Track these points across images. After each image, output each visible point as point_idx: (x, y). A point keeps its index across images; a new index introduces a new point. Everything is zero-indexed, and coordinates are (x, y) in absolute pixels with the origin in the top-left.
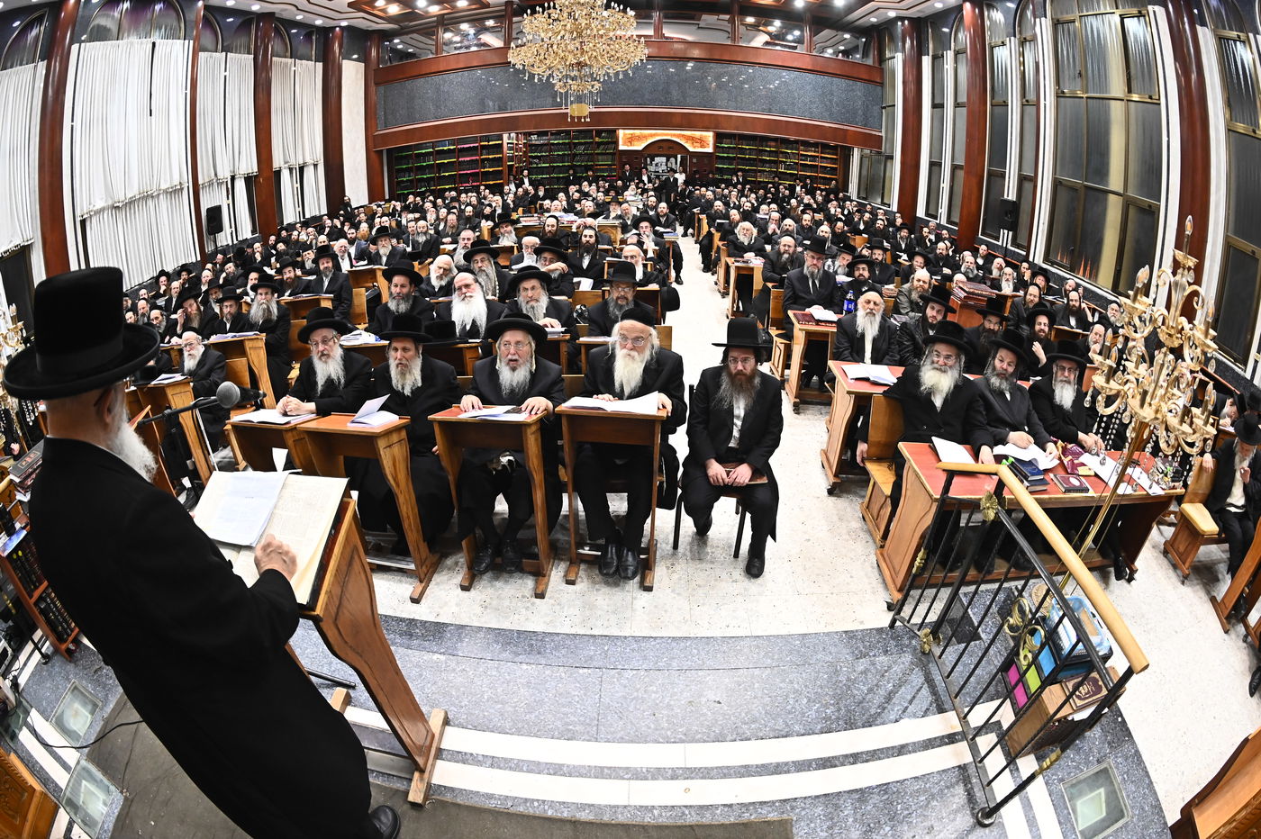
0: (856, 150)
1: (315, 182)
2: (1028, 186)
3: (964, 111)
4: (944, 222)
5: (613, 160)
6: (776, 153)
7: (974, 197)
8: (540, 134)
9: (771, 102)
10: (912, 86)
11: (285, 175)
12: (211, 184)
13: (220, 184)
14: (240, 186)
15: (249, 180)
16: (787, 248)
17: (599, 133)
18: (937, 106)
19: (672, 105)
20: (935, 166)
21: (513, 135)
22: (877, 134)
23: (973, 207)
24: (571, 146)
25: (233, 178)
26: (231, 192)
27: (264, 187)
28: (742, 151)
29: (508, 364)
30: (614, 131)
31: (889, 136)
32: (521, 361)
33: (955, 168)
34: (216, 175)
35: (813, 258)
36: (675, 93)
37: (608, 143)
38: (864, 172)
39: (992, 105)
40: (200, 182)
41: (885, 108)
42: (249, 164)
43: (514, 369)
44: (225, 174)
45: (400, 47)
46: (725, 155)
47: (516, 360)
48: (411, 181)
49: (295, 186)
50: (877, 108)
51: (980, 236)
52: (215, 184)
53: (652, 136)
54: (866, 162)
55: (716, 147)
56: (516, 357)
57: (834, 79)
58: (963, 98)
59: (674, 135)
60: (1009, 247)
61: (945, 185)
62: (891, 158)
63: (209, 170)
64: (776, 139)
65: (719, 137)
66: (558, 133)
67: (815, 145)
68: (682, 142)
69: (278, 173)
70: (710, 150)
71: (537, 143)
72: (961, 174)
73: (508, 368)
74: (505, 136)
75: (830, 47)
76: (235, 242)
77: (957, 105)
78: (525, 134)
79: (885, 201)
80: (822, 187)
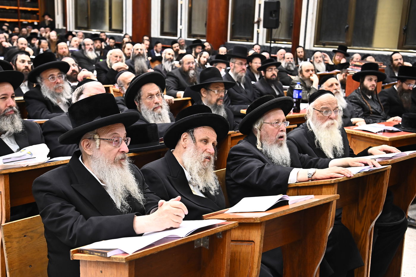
51: (229, 41)
60: (265, 44)
61: (184, 2)
80: (25, 22)
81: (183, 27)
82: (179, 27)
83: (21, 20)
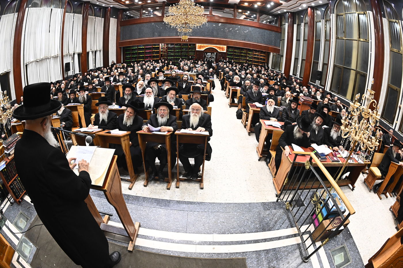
0: (271, 53)
1: (100, 56)
2: (325, 66)
3: (306, 42)
4: (298, 77)
5: (194, 54)
6: (246, 53)
7: (308, 69)
8: (171, 44)
9: (245, 37)
10: (290, 34)
11: (90, 53)
12: (67, 55)
13: (70, 55)
14: (76, 56)
15: (79, 55)
16: (248, 84)
17: (190, 45)
18: (298, 40)
19: (214, 37)
20: (296, 59)
21: (163, 44)
22: (279, 48)
23: (308, 73)
24: (181, 48)
25: (74, 54)
26: (73, 58)
27: (84, 57)
28: (235, 52)
29: (161, 116)
30: (195, 44)
31: (282, 49)
32: (165, 115)
33: (302, 60)
34: (69, 52)
35: (256, 87)
36: (215, 33)
37: (193, 48)
38: (274, 60)
39: (315, 41)
40: (64, 55)
41: (281, 40)
42: (79, 50)
43: (162, 118)
44: (71, 52)
45: (129, 14)
46: (230, 53)
47: (163, 115)
48: (130, 57)
49: (93, 57)
50: (279, 40)
51: (310, 82)
52: (68, 55)
53: (207, 46)
54: (275, 57)
55: (227, 51)
56: (163, 114)
57: (266, 30)
58: (306, 38)
59: (214, 46)
60: (319, 85)
61: (299, 66)
62: (283, 56)
63: (66, 51)
64: (246, 49)
65: (228, 48)
66: (177, 44)
67: (259, 51)
68: (216, 49)
69: (88, 53)
70: (225, 51)
71: (170, 47)
72: (304, 62)
73: (160, 117)
74: (160, 44)
75: (265, 20)
76: (74, 74)
77: (304, 40)
78: (167, 44)
79: (280, 70)
80: (260, 65)
81: (298, 73)
82: (297, 73)
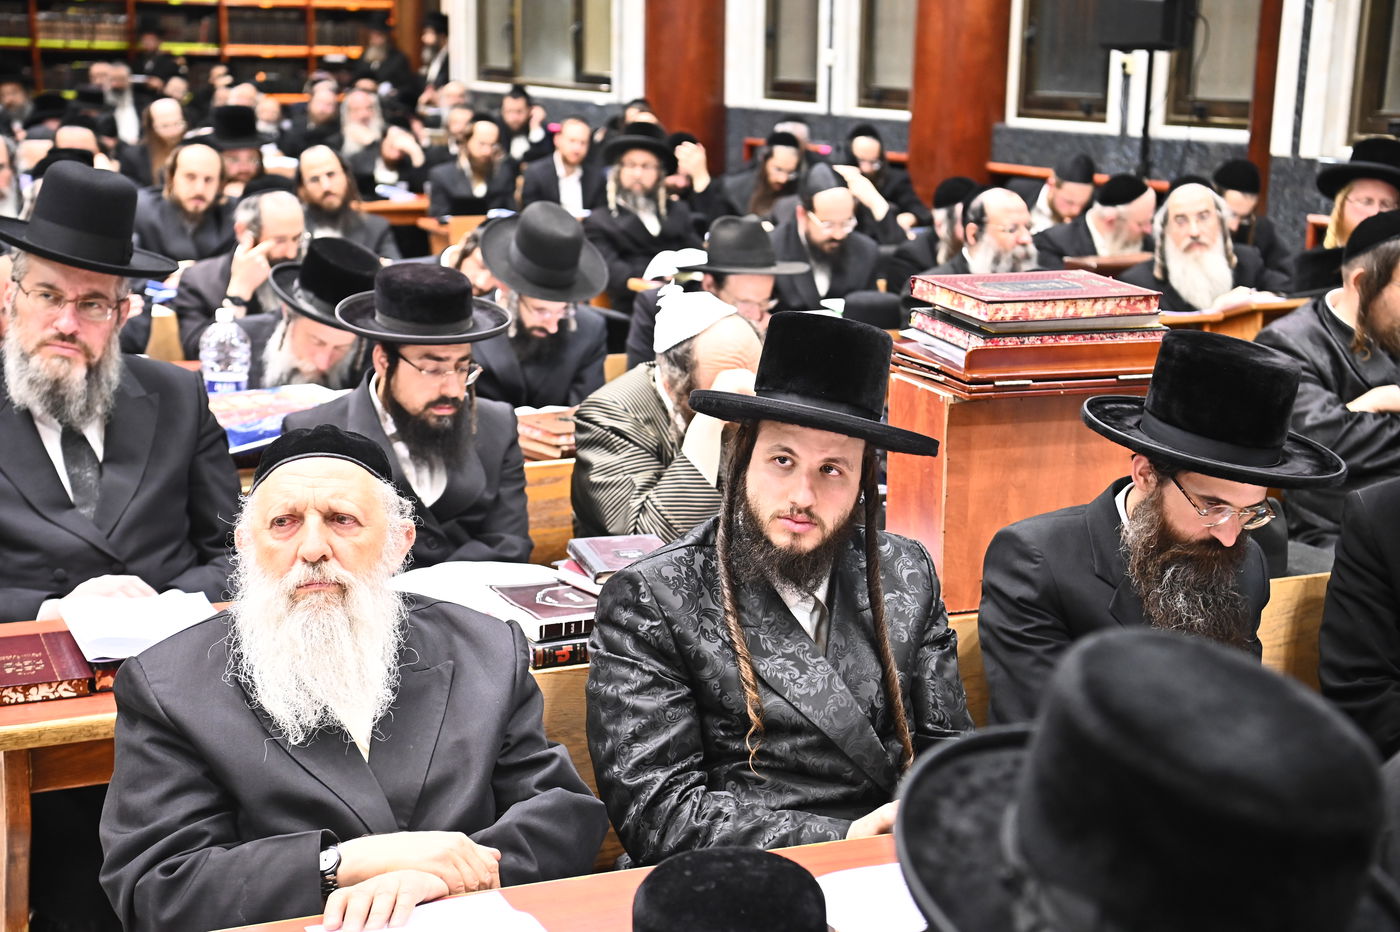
4: (847, 101)
51: (1013, 120)
60: (1160, 130)
79: (592, 67)
80: (334, 55)
81: (840, 53)
82: (825, 57)
83: (319, 50)
